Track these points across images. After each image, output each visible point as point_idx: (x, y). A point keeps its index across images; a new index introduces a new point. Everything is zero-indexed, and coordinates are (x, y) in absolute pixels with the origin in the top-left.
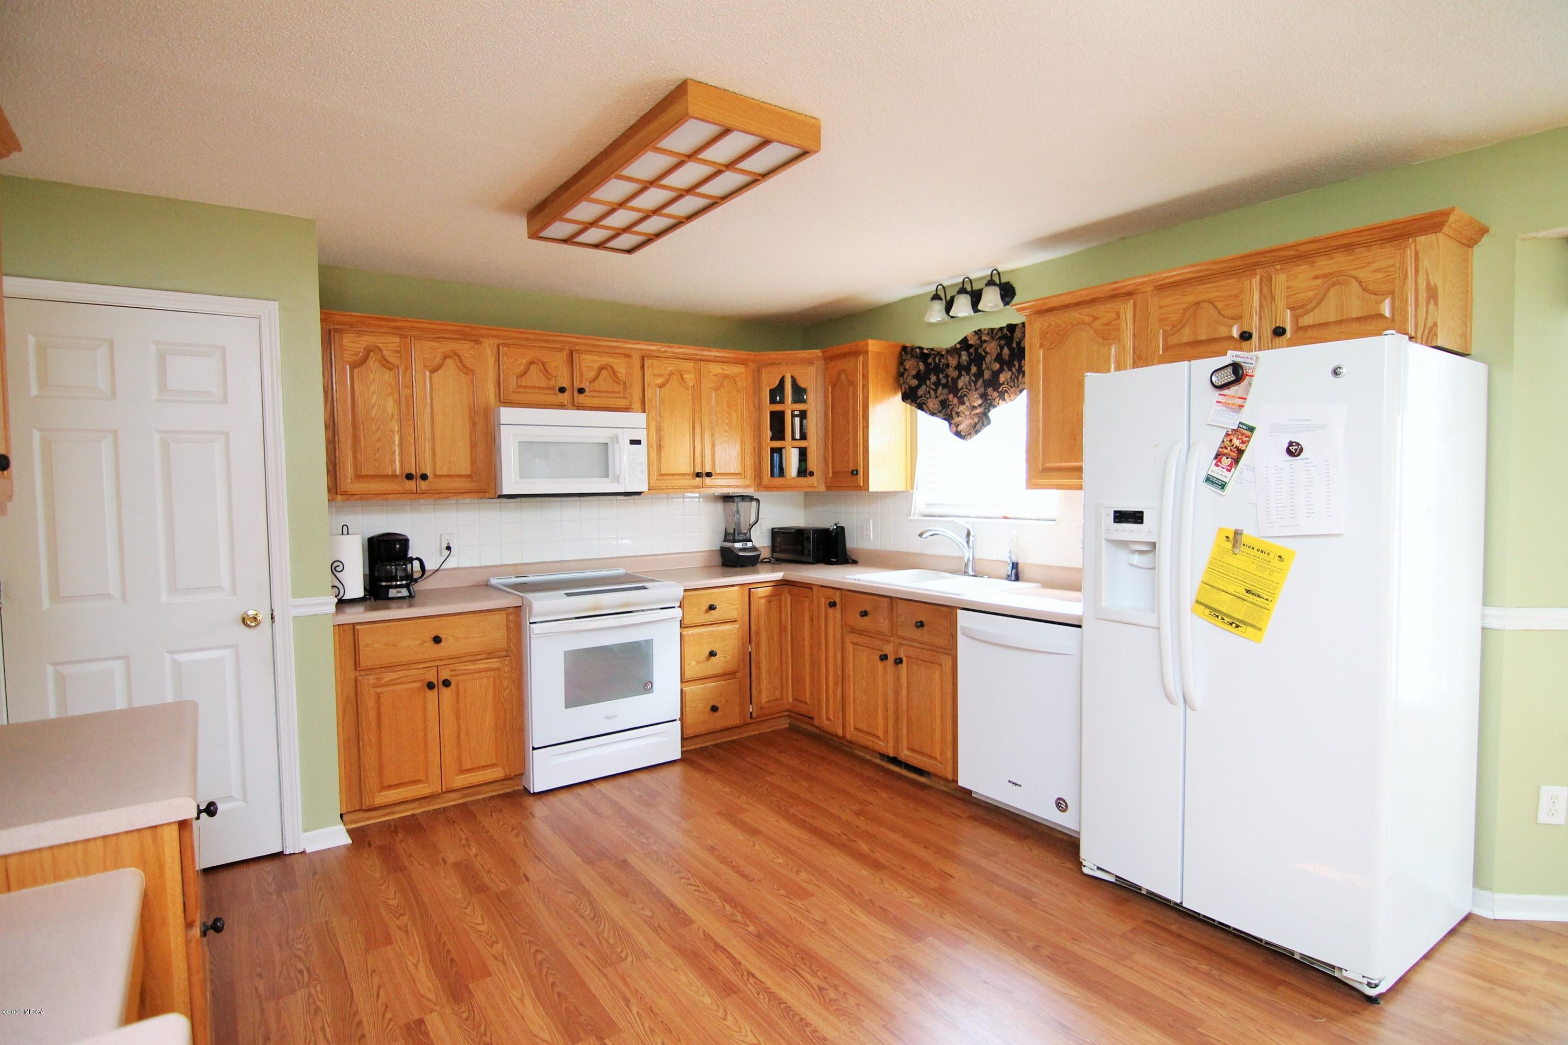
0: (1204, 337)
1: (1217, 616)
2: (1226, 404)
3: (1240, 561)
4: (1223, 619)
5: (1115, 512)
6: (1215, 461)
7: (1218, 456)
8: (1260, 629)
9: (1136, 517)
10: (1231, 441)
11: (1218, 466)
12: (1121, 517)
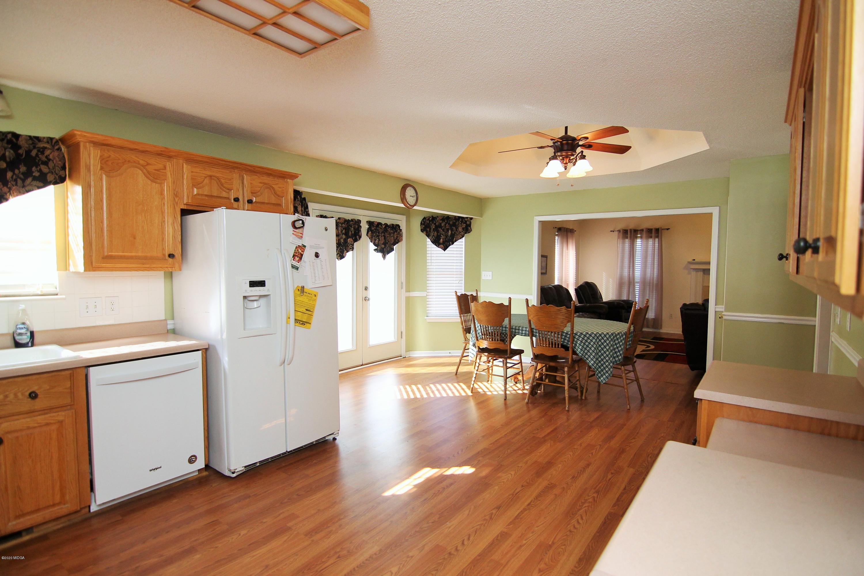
0: (215, 195)
1: (298, 322)
2: (296, 235)
3: (304, 299)
4: (300, 323)
5: (250, 282)
6: (293, 258)
7: (294, 256)
8: (310, 324)
9: (262, 284)
10: (298, 250)
11: (294, 260)
12: (253, 284)
